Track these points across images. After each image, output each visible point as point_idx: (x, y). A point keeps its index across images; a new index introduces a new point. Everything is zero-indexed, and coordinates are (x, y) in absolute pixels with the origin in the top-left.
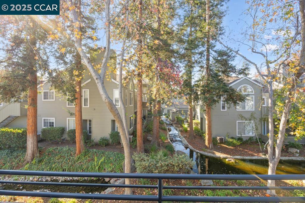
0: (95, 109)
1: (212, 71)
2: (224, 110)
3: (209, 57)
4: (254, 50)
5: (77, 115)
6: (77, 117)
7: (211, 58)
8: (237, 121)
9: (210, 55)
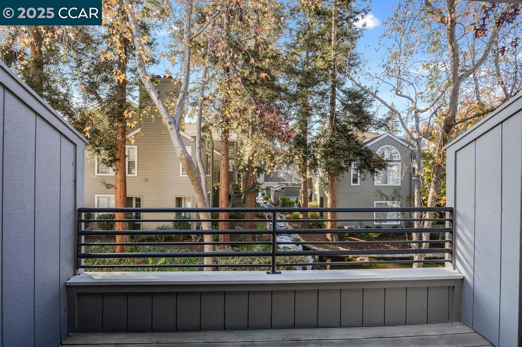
0: (147, 180)
1: (338, 122)
2: (357, 185)
3: (335, 100)
4: (399, 93)
5: (118, 187)
6: (118, 190)
7: (337, 102)
8: (375, 202)
9: (336, 96)
